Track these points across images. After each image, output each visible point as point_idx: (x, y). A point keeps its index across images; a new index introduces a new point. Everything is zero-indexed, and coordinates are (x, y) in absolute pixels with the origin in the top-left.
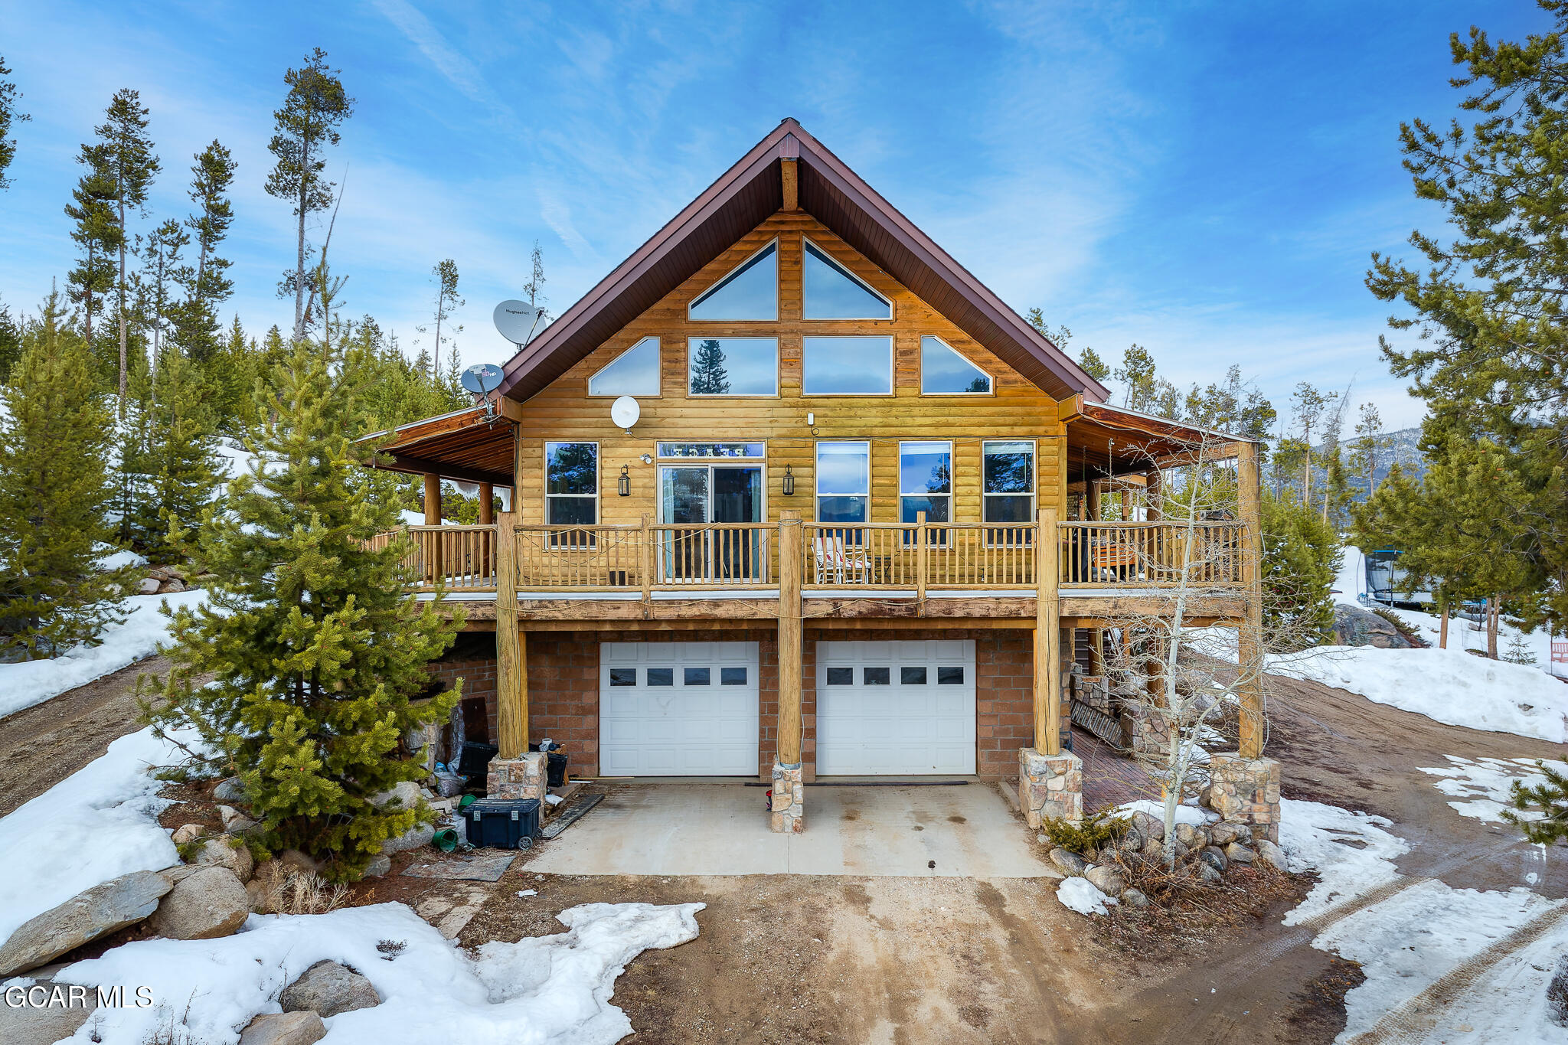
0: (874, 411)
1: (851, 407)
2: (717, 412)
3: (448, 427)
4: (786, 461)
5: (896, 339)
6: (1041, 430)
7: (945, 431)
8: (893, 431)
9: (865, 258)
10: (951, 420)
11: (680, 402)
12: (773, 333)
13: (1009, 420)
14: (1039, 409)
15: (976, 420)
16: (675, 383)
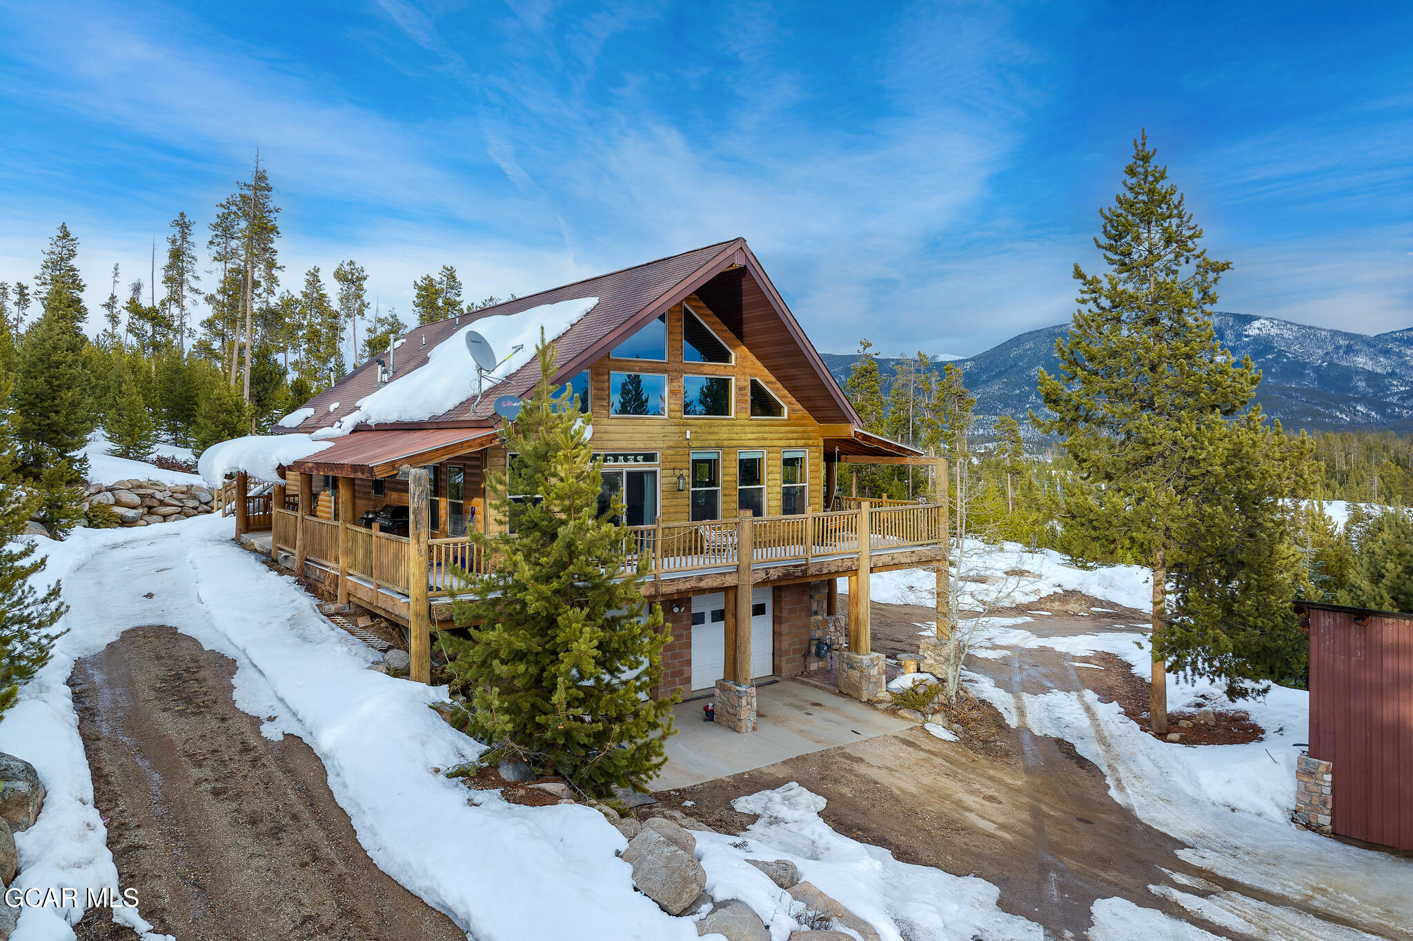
0: (724, 429)
1: (711, 426)
2: (629, 429)
3: (470, 446)
4: (673, 465)
5: (737, 380)
6: (811, 442)
7: (762, 443)
8: (735, 443)
9: (719, 321)
10: (766, 435)
11: (605, 421)
12: (665, 371)
13: (795, 435)
14: (810, 429)
15: (778, 436)
16: (602, 406)
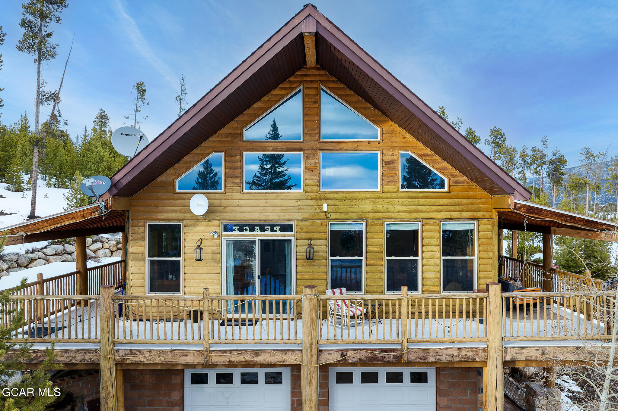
0: (368, 202)
1: (352, 199)
2: (262, 202)
3: (74, 218)
4: (309, 235)
5: (383, 154)
6: (480, 214)
7: (415, 215)
8: (380, 215)
9: (361, 99)
10: (419, 207)
11: (237, 196)
12: (300, 150)
13: (458, 208)
14: (478, 200)
15: (436, 208)
16: (234, 183)
